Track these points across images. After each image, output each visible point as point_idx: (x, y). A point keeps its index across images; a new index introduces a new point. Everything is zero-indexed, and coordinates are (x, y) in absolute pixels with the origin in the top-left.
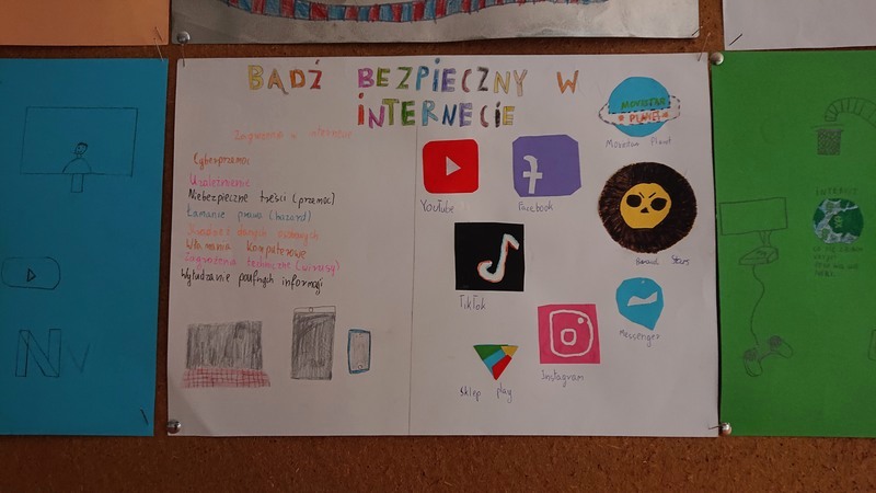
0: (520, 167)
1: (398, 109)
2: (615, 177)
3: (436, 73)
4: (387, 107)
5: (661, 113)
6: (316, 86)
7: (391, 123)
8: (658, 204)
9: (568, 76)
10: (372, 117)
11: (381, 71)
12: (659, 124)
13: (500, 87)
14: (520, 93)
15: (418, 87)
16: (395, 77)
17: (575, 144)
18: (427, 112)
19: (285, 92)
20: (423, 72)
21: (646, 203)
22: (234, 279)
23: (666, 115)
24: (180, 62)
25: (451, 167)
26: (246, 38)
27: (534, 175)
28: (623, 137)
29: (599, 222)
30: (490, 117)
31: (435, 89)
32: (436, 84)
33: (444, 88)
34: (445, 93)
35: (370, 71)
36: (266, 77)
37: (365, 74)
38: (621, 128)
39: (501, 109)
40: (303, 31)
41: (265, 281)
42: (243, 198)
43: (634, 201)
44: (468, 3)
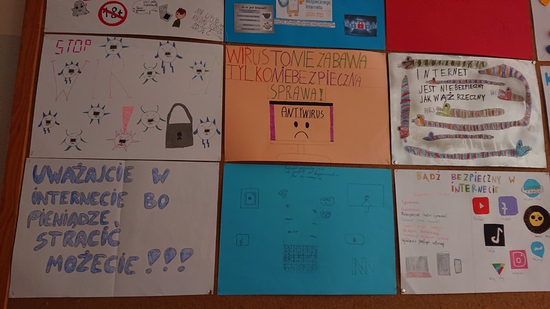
0: (501, 206)
1: (464, 187)
2: (527, 210)
3: (476, 176)
4: (461, 186)
5: (538, 190)
6: (438, 179)
7: (462, 191)
8: (540, 219)
9: (512, 178)
10: (456, 189)
11: (459, 175)
12: (538, 194)
13: (494, 181)
14: (499, 183)
15: (470, 180)
16: (463, 177)
17: (516, 199)
18: (473, 188)
19: (429, 181)
20: (472, 176)
21: (536, 218)
22: (418, 242)
23: (540, 191)
24: (395, 171)
25: (481, 206)
26: (415, 163)
27: (505, 209)
28: (528, 197)
29: (524, 224)
30: (491, 190)
32: (475, 180)
33: (478, 181)
35: (455, 175)
36: (423, 176)
38: (527, 194)
39: (494, 187)
40: (433, 161)
41: (427, 243)
42: (418, 215)
43: (533, 217)
44: (483, 155)
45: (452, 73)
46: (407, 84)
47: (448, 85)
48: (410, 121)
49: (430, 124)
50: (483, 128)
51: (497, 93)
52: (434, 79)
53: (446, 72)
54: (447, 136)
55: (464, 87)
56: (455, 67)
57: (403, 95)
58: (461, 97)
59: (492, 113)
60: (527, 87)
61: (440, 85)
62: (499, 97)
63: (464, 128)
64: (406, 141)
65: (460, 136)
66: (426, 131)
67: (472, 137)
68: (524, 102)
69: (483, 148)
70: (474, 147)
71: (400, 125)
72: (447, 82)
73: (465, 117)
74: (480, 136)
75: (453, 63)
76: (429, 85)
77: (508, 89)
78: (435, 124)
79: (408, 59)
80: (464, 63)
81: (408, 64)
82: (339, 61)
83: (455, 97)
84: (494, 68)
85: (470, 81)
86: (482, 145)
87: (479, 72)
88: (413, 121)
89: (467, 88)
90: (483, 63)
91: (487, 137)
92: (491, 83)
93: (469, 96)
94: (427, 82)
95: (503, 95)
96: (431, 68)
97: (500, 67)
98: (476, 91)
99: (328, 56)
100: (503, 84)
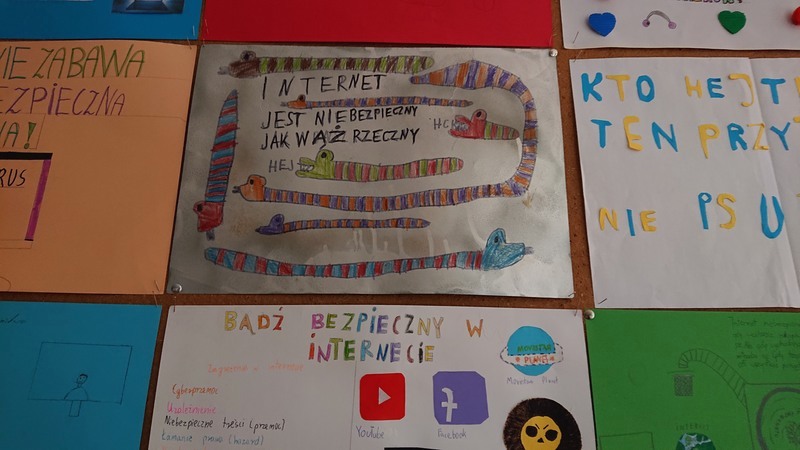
0: (439, 398)
1: (342, 346)
3: (373, 318)
4: (333, 345)
5: (549, 356)
6: (278, 328)
7: (336, 358)
8: (551, 435)
9: (475, 324)
10: (320, 353)
11: (330, 316)
12: (548, 366)
13: (423, 331)
14: (438, 336)
15: (358, 330)
16: (340, 322)
17: (483, 380)
18: (364, 349)
19: (253, 333)
20: (363, 317)
21: (541, 433)
23: (552, 359)
24: (171, 308)
25: (383, 397)
26: (226, 289)
27: (450, 405)
28: (519, 376)
30: (415, 355)
31: (372, 331)
32: (372, 327)
33: (379, 331)
34: (380, 335)
35: (321, 316)
36: (239, 320)
37: (318, 318)
38: (518, 367)
39: (423, 348)
40: (272, 284)
42: (209, 424)
43: (532, 432)
44: (399, 266)
45: (346, 84)
46: (235, 110)
47: (334, 110)
48: (230, 188)
49: (278, 196)
50: (405, 202)
51: (449, 124)
52: (302, 98)
53: (334, 83)
54: (317, 224)
55: (372, 115)
56: (355, 73)
57: (221, 133)
58: (362, 135)
59: (432, 167)
60: (529, 107)
61: (315, 110)
62: (453, 133)
63: (361, 204)
64: (211, 237)
65: (349, 224)
66: (265, 211)
67: (377, 224)
68: (519, 141)
69: (401, 250)
70: (380, 246)
71: (202, 198)
72: (334, 103)
73: (368, 179)
74: (398, 223)
75: (351, 63)
76: (287, 110)
77: (479, 114)
78: (291, 197)
79: (246, 56)
80: (378, 62)
81: (246, 67)
82: (82, 63)
83: (349, 136)
84: (447, 70)
85: (388, 101)
86: (400, 242)
87: (412, 80)
88: (237, 190)
89: (379, 116)
90: (423, 61)
91: (413, 223)
92: (438, 102)
93: (381, 134)
94: (283, 105)
95: (465, 126)
96: (299, 74)
97: (464, 66)
98: (398, 122)
99: (60, 55)
100: (467, 104)
